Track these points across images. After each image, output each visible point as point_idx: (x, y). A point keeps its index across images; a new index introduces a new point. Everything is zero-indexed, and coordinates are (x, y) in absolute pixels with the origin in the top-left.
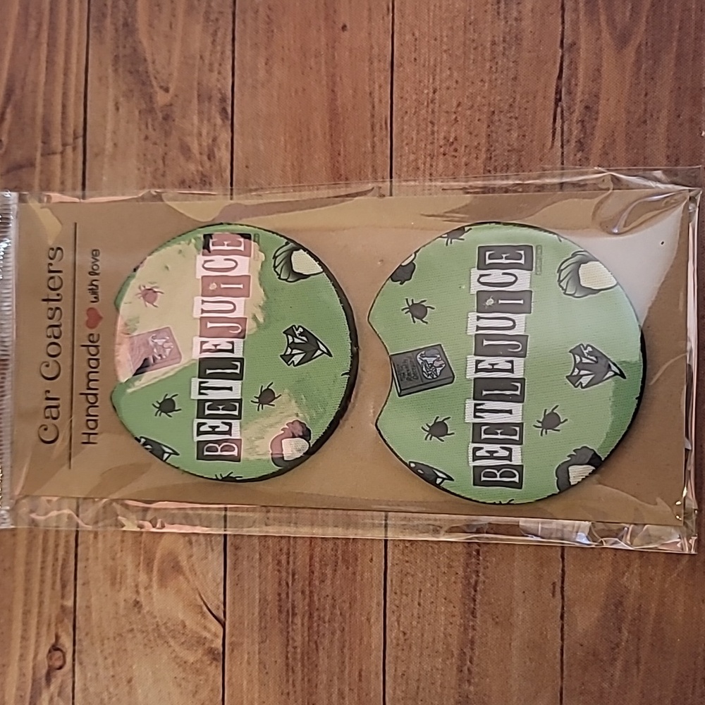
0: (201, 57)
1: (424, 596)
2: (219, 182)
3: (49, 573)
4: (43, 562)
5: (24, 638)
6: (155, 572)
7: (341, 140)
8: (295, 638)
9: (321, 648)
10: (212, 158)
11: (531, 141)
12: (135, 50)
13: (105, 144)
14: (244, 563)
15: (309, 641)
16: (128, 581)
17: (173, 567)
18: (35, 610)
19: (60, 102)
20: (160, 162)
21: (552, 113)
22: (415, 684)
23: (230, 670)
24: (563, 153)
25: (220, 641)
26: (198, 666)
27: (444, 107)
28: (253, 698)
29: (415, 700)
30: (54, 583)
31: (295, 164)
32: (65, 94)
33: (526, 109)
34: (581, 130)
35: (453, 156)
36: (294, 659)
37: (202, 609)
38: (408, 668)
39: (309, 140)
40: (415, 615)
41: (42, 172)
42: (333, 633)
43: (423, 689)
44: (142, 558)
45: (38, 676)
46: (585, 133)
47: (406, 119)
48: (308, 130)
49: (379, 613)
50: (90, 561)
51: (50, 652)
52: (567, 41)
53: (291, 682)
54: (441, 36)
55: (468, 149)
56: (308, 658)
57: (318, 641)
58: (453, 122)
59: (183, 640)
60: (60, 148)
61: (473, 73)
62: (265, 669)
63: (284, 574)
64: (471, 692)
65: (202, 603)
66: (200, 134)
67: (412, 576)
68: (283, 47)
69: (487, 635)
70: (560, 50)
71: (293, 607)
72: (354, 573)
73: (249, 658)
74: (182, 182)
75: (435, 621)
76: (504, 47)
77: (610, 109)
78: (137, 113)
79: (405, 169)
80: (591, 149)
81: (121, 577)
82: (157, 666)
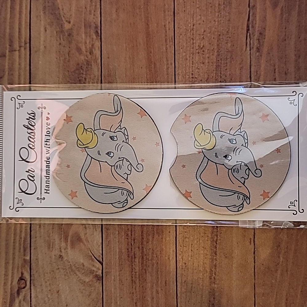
0: (85, 8)
1: (194, 247)
2: (95, 64)
3: (17, 244)
4: (14, 240)
5: (6, 275)
7: (152, 46)
8: (136, 268)
9: (148, 272)
10: (92, 54)
11: (237, 48)
12: (54, 4)
13: (40, 46)
14: (111, 236)
15: (142, 269)
16: (56, 246)
17: (78, 239)
18: (11, 262)
19: (18, 27)
20: (67, 55)
21: (245, 35)
22: (190, 286)
23: (106, 284)
24: (250, 53)
25: (101, 271)
26: (91, 283)
27: (198, 32)
28: (117, 296)
29: (190, 292)
30: (20, 249)
31: (131, 56)
32: (20, 24)
33: (234, 34)
34: (258, 43)
35: (203, 54)
36: (136, 277)
37: (92, 257)
38: (187, 279)
39: (137, 46)
40: (190, 255)
41: (9, 59)
42: (153, 265)
43: (194, 287)
44: (62, 236)
45: (13, 292)
46: (260, 45)
47: (181, 37)
48: (136, 41)
49: (173, 255)
50: (37, 238)
51: (19, 281)
52: (251, 5)
53: (134, 287)
54: (196, 1)
55: (209, 51)
56: (142, 277)
57: (146, 269)
58: (202, 39)
59: (83, 272)
60: (18, 48)
61: (211, 17)
62: (122, 283)
63: (130, 240)
64: (215, 287)
65: (92, 255)
66: (86, 43)
67: (188, 238)
68: (124, 4)
69: (222, 263)
70: (248, 9)
71: (135, 254)
72: (162, 238)
73: (114, 278)
74: (78, 64)
75: (199, 258)
76: (224, 7)
77: (270, 34)
78: (55, 32)
79: (181, 59)
80: (263, 51)
81: (53, 245)
82: (71, 284)
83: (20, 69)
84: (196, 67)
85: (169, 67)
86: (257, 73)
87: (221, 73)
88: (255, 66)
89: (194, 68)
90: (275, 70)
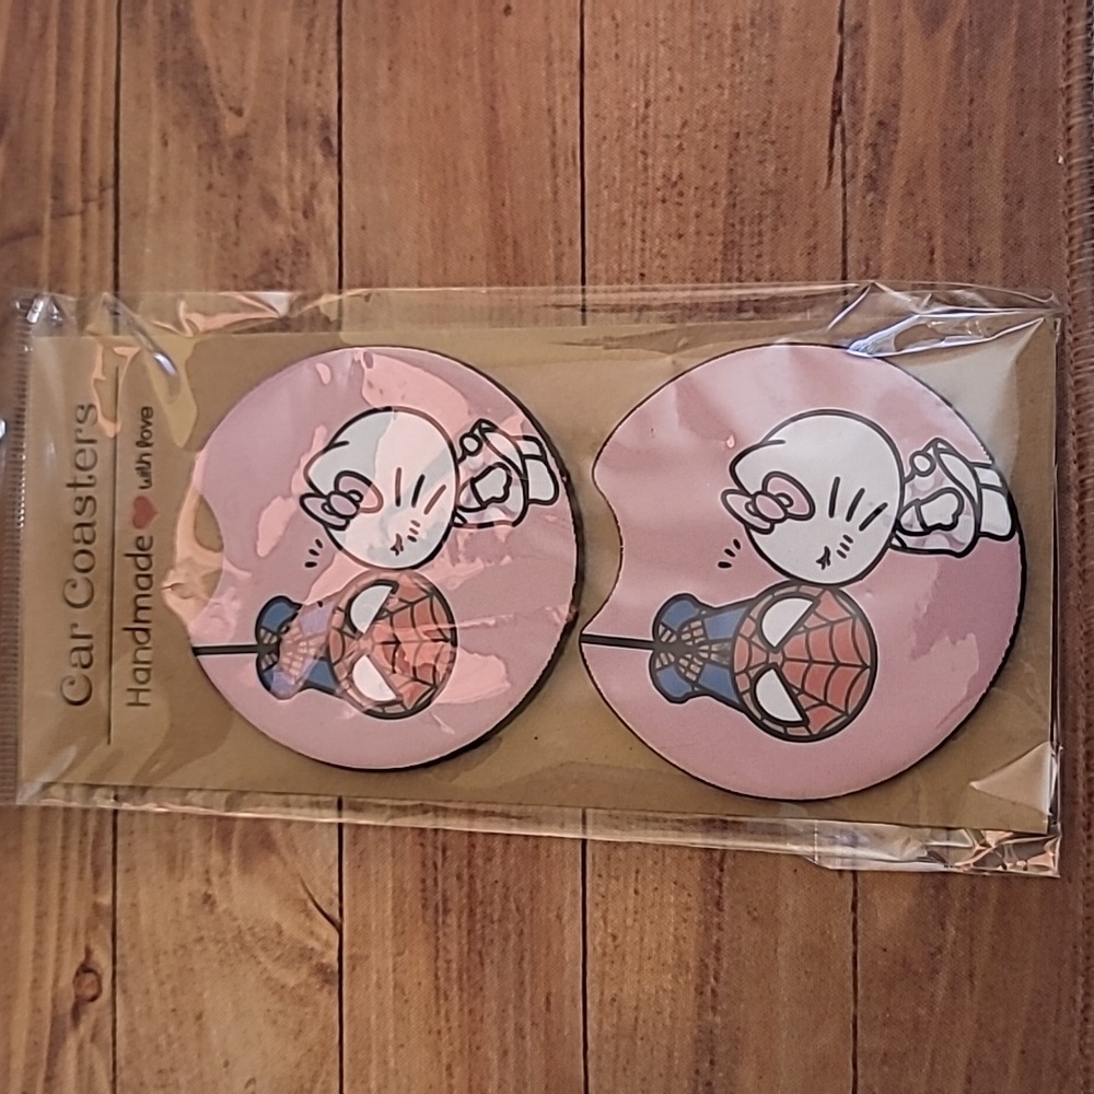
0: (291, 61)
1: (644, 879)
2: (322, 252)
3: (74, 855)
4: (65, 838)
5: (38, 954)
6: (234, 852)
7: (506, 184)
8: (449, 947)
9: (488, 961)
10: (310, 215)
11: (797, 178)
12: (191, 53)
13: (147, 197)
15: (470, 950)
16: (194, 864)
17: (261, 842)
18: (54, 911)
19: (78, 135)
20: (231, 224)
21: (827, 133)
22: (632, 1015)
23: (351, 998)
24: (845, 194)
25: (335, 954)
26: (302, 992)
27: (662, 128)
28: (386, 1040)
29: (632, 1038)
30: (82, 870)
31: (437, 221)
32: (86, 123)
33: (787, 128)
34: (873, 159)
35: (677, 203)
36: (448, 979)
37: (308, 904)
38: (621, 990)
39: (457, 184)
40: (631, 907)
41: (53, 243)
42: (506, 939)
43: (644, 1021)
44: (214, 830)
45: (61, 1012)
46: (879, 164)
47: (604, 147)
48: (455, 168)
49: (575, 907)
50: (136, 835)
51: (77, 974)
52: (849, 22)
53: (443, 1013)
54: (656, 19)
55: (699, 193)
56: (469, 978)
57: (483, 952)
58: (677, 151)
59: (278, 953)
60: (79, 206)
61: (706, 74)
62: (404, 994)
63: (430, 850)
64: (716, 1025)
65: (306, 896)
66: (291, 179)
68: (415, 43)
69: (740, 938)
70: (839, 37)
71: (445, 900)
73: (379, 978)
74: (266, 253)
75: (660, 917)
76: (752, 34)
77: (916, 127)
78: (195, 149)
79: (604, 225)
80: (888, 187)
81: (183, 860)
82: (240, 993)
83: (84, 273)
84: (655, 250)
85: (563, 254)
86: (868, 266)
87: (740, 270)
88: (861, 241)
89: (647, 253)
90: (932, 253)
